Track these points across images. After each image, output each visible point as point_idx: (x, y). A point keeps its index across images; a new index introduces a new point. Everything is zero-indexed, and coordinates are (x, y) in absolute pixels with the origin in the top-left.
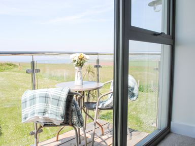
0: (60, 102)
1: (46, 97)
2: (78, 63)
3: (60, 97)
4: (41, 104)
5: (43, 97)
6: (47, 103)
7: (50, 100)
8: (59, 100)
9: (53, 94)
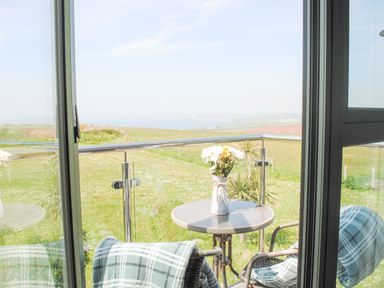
0: (170, 279)
1: (140, 266)
2: (218, 168)
3: (170, 268)
4: (130, 281)
5: (135, 265)
6: (143, 279)
7: (150, 273)
8: (168, 275)
9: (156, 259)
